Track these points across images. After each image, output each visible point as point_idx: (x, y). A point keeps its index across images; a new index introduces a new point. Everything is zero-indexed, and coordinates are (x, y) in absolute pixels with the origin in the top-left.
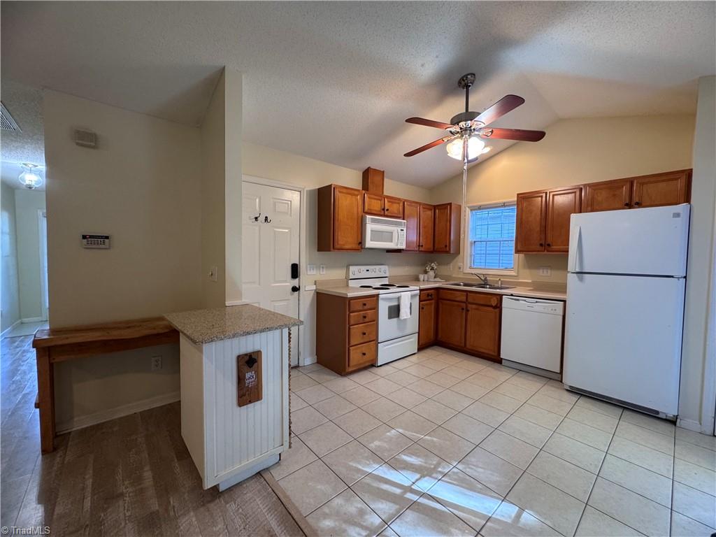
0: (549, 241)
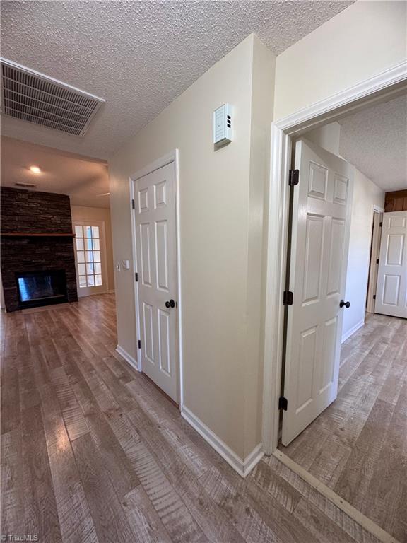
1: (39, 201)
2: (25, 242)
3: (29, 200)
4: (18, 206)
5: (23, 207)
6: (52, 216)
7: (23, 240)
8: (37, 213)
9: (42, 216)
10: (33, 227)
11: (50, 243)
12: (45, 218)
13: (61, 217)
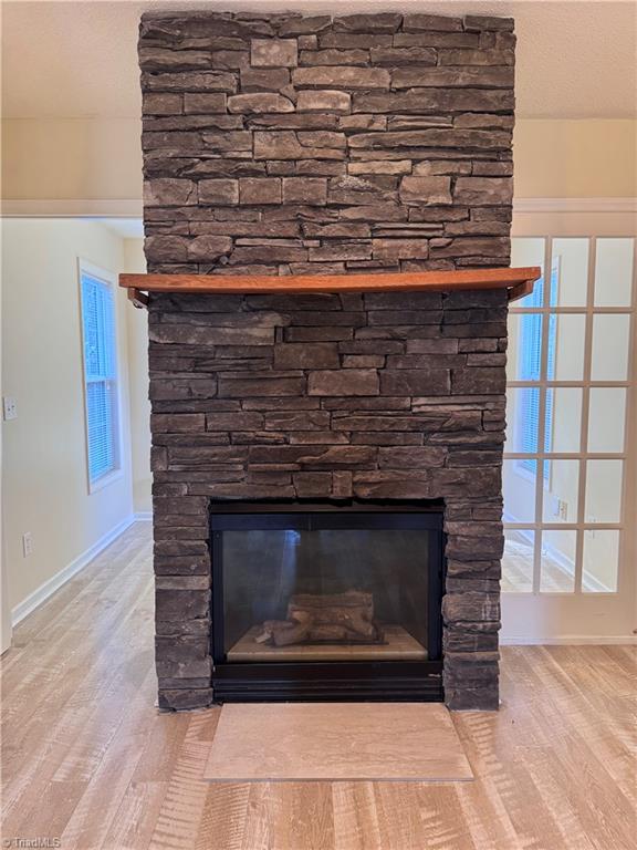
1: (350, 73)
2: (262, 330)
3: (301, 75)
4: (249, 115)
5: (270, 122)
6: (406, 165)
7: (256, 318)
8: (331, 154)
9: (355, 167)
10: (309, 238)
11: (384, 335)
12: (372, 177)
13: (454, 167)
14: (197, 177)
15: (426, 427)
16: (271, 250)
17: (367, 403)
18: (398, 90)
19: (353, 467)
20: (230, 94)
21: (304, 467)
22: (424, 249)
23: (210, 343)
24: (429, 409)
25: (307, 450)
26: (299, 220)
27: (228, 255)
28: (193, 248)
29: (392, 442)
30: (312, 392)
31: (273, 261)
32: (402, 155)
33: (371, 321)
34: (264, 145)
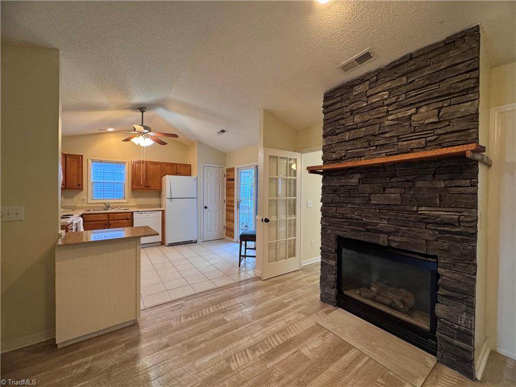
0: (149, 184)
1: (389, 84)
2: (354, 180)
3: (370, 92)
4: (352, 112)
5: (359, 111)
6: (414, 110)
7: (352, 176)
8: (381, 115)
9: (390, 118)
10: (372, 146)
11: (403, 180)
12: (398, 119)
13: (440, 104)
14: (336, 135)
15: (425, 221)
16: (358, 153)
17: (395, 208)
18: (410, 82)
19: (389, 234)
20: (346, 107)
21: (368, 230)
22: (423, 142)
23: (338, 185)
24: (427, 212)
25: (370, 224)
26: (369, 141)
27: (345, 156)
28: (334, 156)
29: (407, 225)
30: (372, 202)
31: (359, 156)
32: (412, 107)
33: (397, 174)
34: (357, 119)
